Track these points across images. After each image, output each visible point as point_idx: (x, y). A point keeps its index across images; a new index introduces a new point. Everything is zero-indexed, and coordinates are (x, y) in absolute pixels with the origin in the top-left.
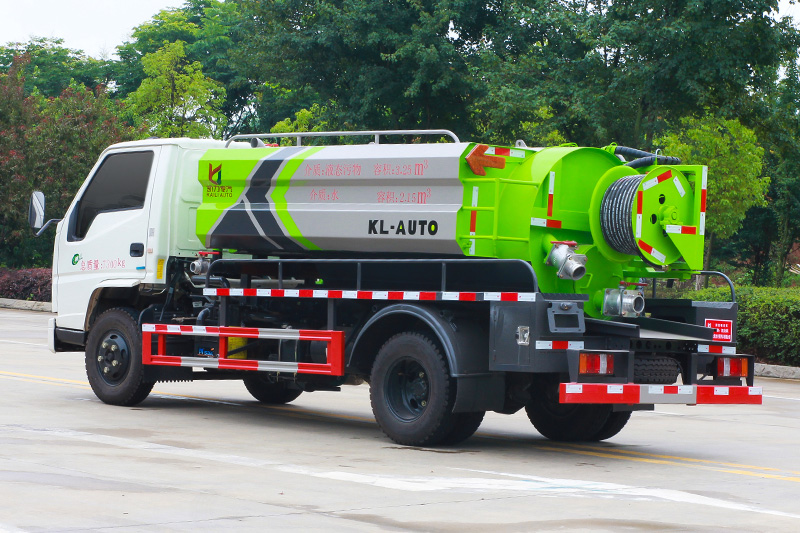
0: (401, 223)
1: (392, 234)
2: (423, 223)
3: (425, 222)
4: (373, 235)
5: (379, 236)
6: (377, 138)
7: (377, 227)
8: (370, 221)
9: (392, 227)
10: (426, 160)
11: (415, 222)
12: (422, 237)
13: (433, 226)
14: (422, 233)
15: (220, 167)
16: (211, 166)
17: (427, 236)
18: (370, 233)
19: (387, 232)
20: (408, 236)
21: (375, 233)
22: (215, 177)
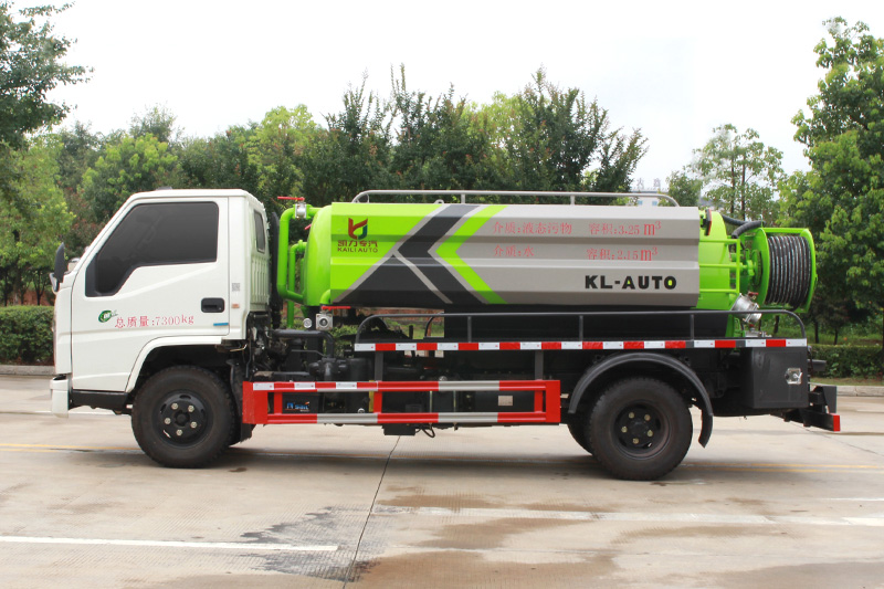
0: (629, 278)
1: (618, 289)
2: (657, 279)
3: (661, 278)
4: (591, 289)
5: (599, 290)
6: (573, 199)
7: (597, 282)
8: (587, 277)
9: (618, 282)
10: (659, 222)
11: (647, 278)
12: (657, 291)
13: (671, 281)
14: (657, 286)
15: (365, 222)
16: (351, 221)
17: (663, 289)
18: (587, 287)
19: (611, 287)
20: (638, 290)
21: (594, 287)
22: (359, 232)
